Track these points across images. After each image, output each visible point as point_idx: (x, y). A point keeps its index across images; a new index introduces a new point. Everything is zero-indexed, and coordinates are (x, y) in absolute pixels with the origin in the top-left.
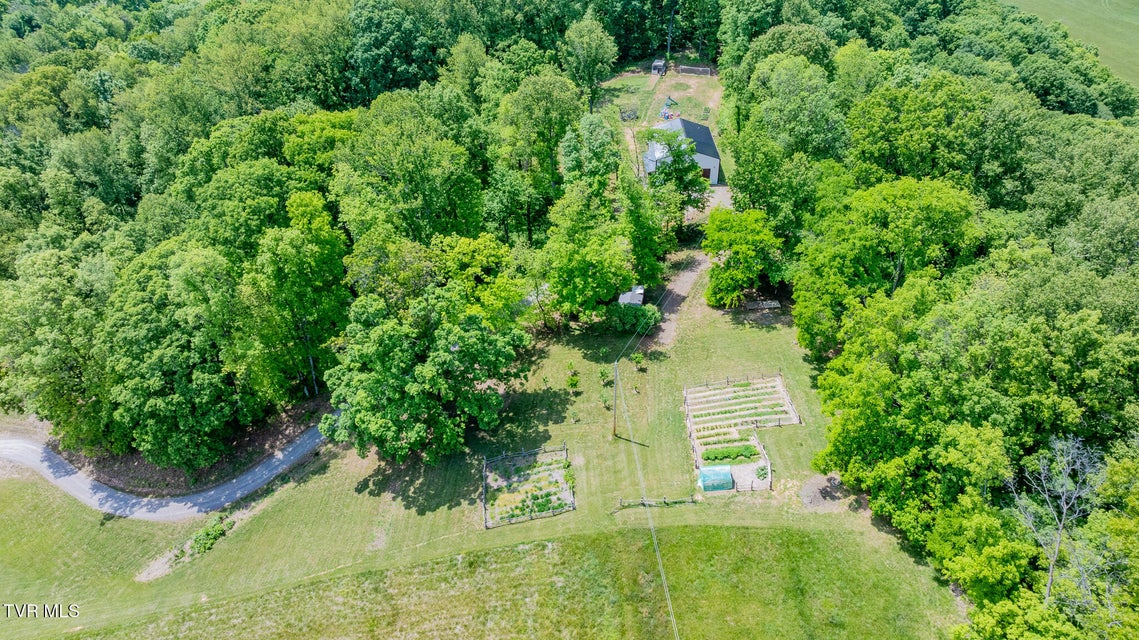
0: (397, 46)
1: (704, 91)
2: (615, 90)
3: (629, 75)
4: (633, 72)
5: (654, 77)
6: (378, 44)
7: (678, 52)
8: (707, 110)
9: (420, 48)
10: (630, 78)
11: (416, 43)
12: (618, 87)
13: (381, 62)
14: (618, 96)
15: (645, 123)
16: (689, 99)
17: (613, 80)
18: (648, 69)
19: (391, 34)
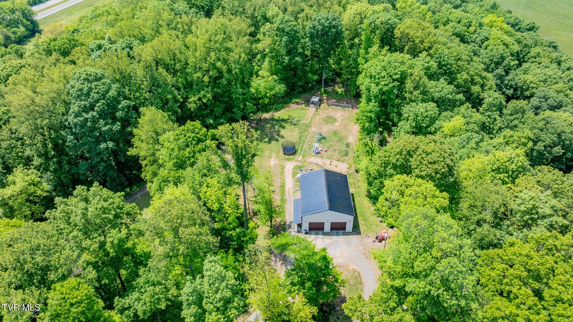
0: (103, 110)
1: (346, 125)
2: (283, 120)
3: (294, 106)
4: (297, 103)
5: (312, 109)
6: (86, 110)
7: (330, 86)
8: (348, 145)
9: (123, 110)
10: (294, 111)
11: (120, 107)
12: (286, 117)
13: (89, 124)
14: (284, 128)
15: (300, 158)
16: (335, 133)
17: (283, 111)
18: (308, 102)
19: (97, 101)
